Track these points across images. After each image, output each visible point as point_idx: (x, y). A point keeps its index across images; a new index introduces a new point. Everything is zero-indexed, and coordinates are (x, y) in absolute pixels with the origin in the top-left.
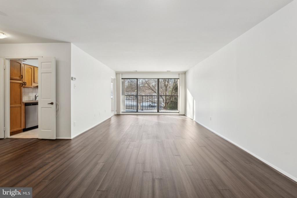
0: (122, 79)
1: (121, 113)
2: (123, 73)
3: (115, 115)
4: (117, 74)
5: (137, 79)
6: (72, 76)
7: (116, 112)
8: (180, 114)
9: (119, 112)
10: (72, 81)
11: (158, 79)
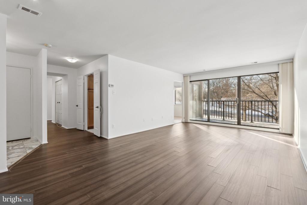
0: (190, 82)
1: (189, 121)
2: (190, 75)
3: (183, 122)
4: (185, 76)
5: (208, 80)
6: (109, 83)
7: (184, 120)
8: (281, 132)
9: (187, 120)
10: (109, 88)
11: (239, 78)
